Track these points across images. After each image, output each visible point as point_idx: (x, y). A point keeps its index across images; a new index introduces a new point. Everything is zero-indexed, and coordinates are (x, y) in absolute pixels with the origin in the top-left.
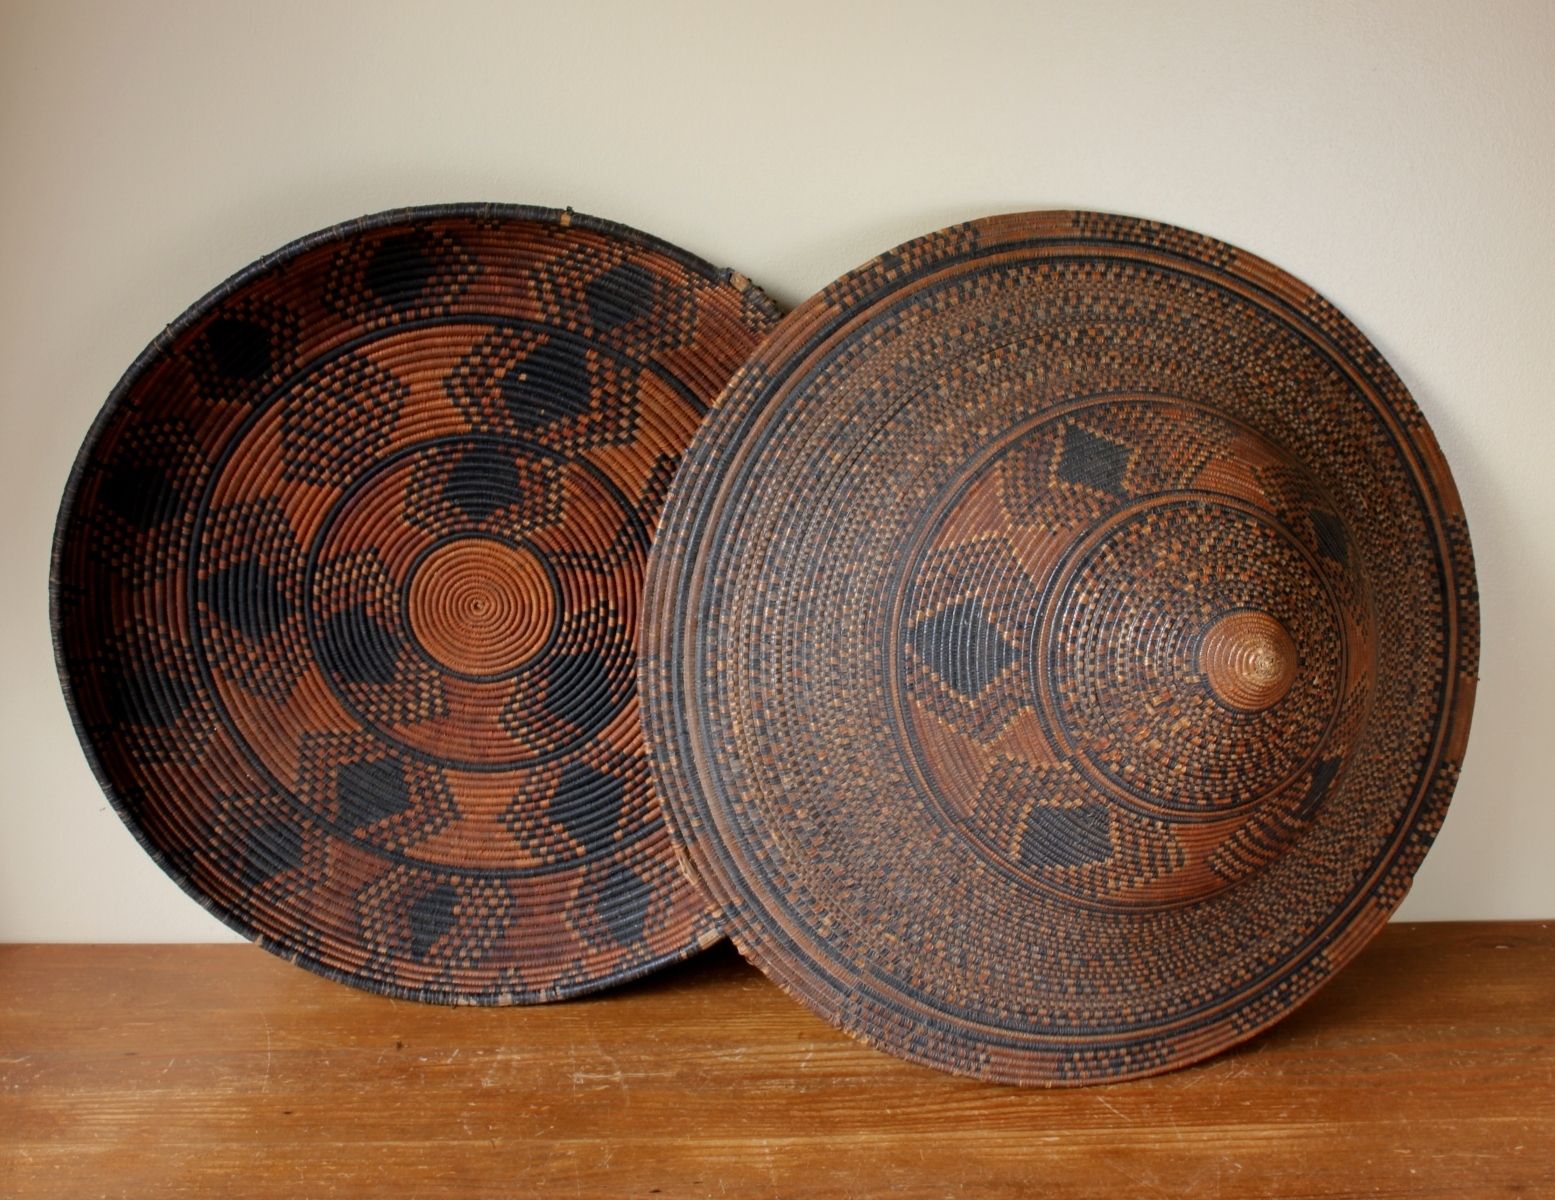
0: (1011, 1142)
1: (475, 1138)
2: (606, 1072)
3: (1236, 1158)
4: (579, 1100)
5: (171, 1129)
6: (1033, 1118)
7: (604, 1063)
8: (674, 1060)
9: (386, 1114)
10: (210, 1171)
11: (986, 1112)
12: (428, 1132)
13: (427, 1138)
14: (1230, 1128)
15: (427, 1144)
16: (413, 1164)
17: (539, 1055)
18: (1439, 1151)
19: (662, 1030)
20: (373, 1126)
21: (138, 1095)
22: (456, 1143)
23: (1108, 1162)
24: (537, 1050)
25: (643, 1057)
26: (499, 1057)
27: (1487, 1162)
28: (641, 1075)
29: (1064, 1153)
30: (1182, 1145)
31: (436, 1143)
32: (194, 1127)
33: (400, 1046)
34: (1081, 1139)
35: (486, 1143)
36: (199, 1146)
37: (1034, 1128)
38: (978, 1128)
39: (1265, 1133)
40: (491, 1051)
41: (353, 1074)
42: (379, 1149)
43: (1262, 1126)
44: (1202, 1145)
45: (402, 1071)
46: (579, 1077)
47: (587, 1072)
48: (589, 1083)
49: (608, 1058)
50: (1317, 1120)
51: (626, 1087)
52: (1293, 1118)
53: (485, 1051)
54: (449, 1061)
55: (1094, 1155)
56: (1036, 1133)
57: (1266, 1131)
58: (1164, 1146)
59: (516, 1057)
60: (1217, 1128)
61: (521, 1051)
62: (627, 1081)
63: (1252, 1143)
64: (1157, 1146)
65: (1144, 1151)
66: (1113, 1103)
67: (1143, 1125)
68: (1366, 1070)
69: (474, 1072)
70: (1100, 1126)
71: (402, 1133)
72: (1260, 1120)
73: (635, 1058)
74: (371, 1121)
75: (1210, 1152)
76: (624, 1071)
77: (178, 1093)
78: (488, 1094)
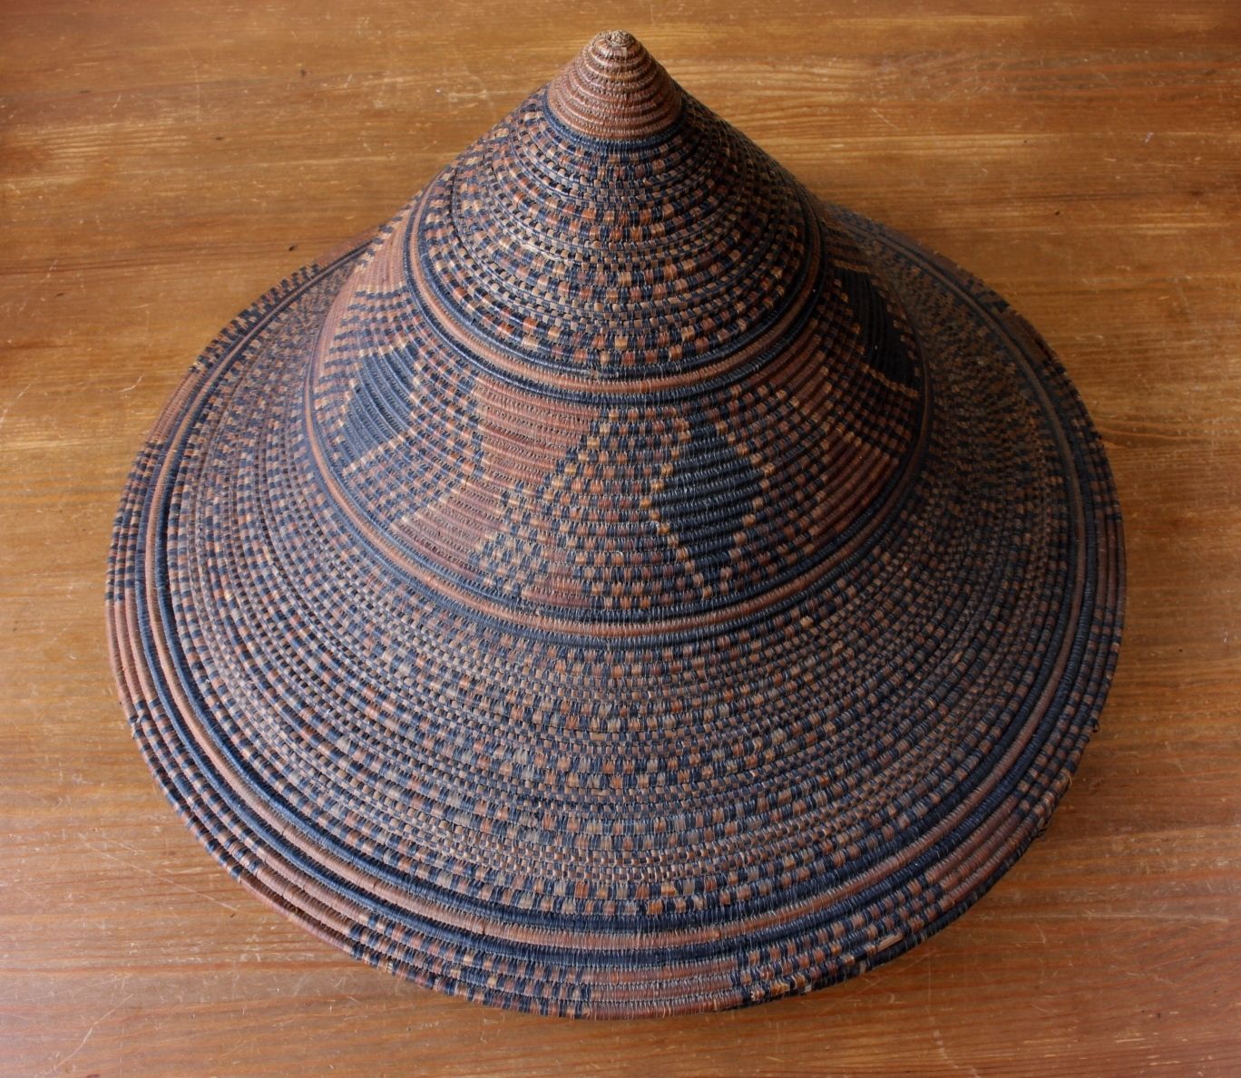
0: (806, 149)
1: (374, 154)
2: (475, 91)
3: (984, 164)
4: (455, 116)
5: (128, 159)
6: (822, 127)
7: (472, 83)
8: (529, 79)
9: (300, 136)
10: (163, 194)
11: (784, 122)
12: (334, 150)
13: (335, 156)
14: (977, 137)
15: (336, 161)
16: (326, 180)
17: (419, 78)
18: (1138, 160)
19: (516, 51)
20: (290, 147)
21: (95, 129)
22: (358, 159)
23: (884, 166)
24: (416, 73)
25: (504, 77)
26: (386, 80)
27: (1174, 170)
28: (503, 92)
29: (848, 158)
30: (940, 152)
31: (342, 160)
32: (145, 155)
33: (303, 73)
34: (861, 146)
35: (383, 158)
36: (153, 172)
37: (824, 136)
38: (779, 135)
39: (1004, 142)
40: (379, 75)
41: (268, 101)
42: (296, 168)
43: (1002, 136)
44: (956, 152)
45: (310, 96)
46: (453, 96)
47: (459, 91)
48: (462, 101)
49: (475, 78)
50: (1044, 130)
51: (491, 104)
52: (1025, 130)
53: (374, 74)
54: (345, 86)
55: (871, 159)
56: (825, 140)
57: (1004, 140)
58: (927, 152)
59: (400, 80)
60: (967, 137)
61: (403, 74)
62: (492, 98)
63: (995, 151)
64: (921, 152)
65: (911, 157)
66: (885, 114)
67: (910, 133)
68: (1081, 87)
69: (367, 95)
70: (876, 134)
71: (312, 152)
72: (1000, 130)
73: (496, 77)
74: (288, 143)
75: (963, 158)
76: (489, 89)
77: (129, 126)
78: (380, 114)
